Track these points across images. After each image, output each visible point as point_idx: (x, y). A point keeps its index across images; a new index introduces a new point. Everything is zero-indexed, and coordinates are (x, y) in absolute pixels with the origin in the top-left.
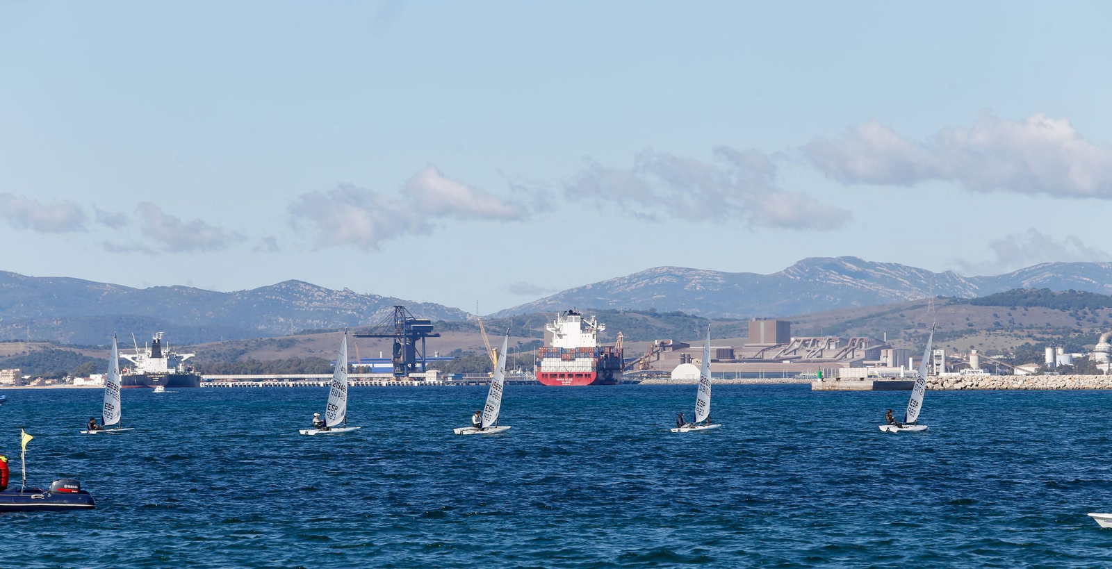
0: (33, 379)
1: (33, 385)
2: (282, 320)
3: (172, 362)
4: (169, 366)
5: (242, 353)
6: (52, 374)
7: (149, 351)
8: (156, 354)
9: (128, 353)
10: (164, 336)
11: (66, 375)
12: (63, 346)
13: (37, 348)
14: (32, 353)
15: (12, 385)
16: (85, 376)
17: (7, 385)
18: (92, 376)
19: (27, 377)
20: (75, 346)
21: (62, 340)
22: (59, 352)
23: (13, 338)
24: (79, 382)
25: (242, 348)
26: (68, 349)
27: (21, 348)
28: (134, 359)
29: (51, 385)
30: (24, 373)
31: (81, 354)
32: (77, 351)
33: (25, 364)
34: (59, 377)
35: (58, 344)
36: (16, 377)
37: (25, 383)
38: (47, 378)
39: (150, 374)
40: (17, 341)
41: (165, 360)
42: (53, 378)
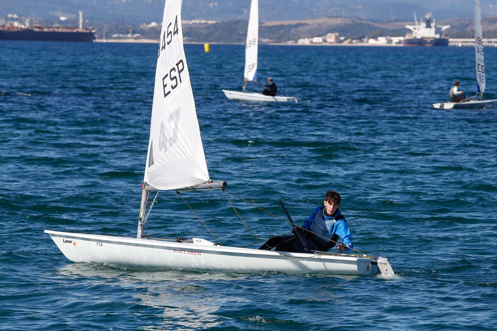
0: (345, 40)
1: (346, 43)
2: (491, 6)
3: (438, 31)
4: (436, 33)
5: (467, 26)
6: (357, 37)
7: (424, 25)
8: (428, 26)
9: (411, 25)
10: (432, 15)
11: (364, 37)
12: (363, 20)
13: (348, 21)
14: (346, 24)
15: (333, 43)
16: (375, 38)
17: (331, 43)
18: (379, 38)
19: (342, 38)
20: (370, 20)
21: (363, 17)
22: (361, 24)
23: (335, 15)
24: (372, 42)
25: (467, 23)
26: (366, 22)
27: (338, 21)
28: (415, 29)
29: (356, 43)
30: (341, 36)
31: (373, 26)
32: (371, 23)
33: (342, 31)
34: (360, 39)
35: (360, 19)
36: (337, 38)
37: (341, 41)
38: (354, 39)
39: (425, 38)
40: (336, 17)
41: (433, 30)
42: (357, 39)
